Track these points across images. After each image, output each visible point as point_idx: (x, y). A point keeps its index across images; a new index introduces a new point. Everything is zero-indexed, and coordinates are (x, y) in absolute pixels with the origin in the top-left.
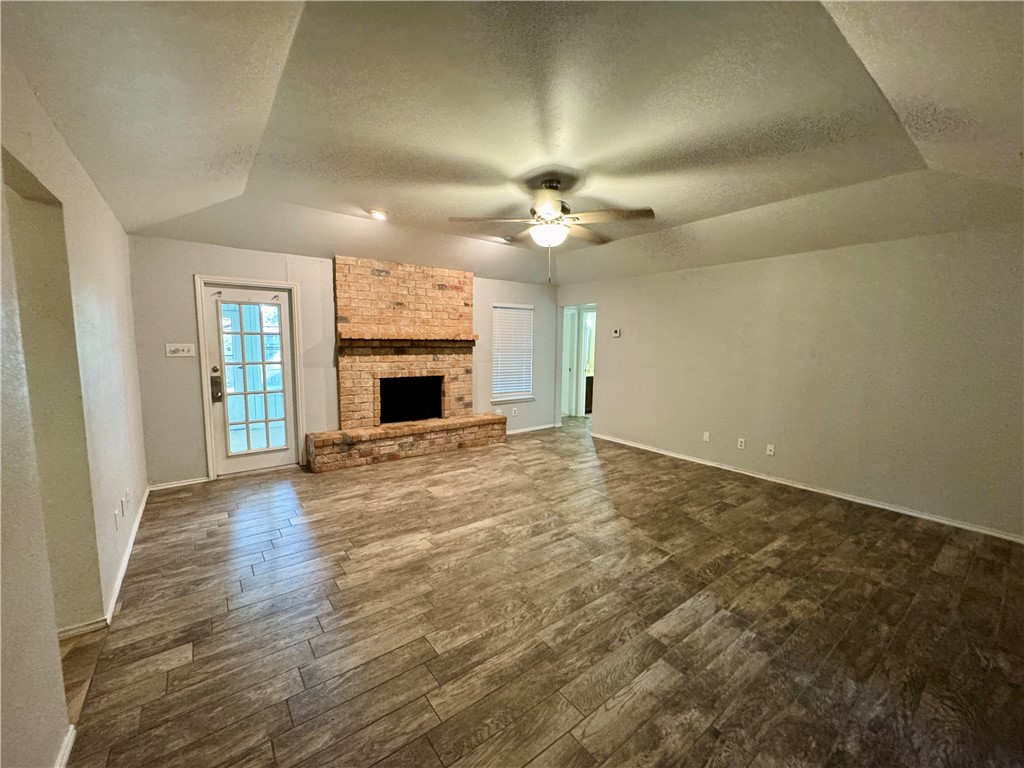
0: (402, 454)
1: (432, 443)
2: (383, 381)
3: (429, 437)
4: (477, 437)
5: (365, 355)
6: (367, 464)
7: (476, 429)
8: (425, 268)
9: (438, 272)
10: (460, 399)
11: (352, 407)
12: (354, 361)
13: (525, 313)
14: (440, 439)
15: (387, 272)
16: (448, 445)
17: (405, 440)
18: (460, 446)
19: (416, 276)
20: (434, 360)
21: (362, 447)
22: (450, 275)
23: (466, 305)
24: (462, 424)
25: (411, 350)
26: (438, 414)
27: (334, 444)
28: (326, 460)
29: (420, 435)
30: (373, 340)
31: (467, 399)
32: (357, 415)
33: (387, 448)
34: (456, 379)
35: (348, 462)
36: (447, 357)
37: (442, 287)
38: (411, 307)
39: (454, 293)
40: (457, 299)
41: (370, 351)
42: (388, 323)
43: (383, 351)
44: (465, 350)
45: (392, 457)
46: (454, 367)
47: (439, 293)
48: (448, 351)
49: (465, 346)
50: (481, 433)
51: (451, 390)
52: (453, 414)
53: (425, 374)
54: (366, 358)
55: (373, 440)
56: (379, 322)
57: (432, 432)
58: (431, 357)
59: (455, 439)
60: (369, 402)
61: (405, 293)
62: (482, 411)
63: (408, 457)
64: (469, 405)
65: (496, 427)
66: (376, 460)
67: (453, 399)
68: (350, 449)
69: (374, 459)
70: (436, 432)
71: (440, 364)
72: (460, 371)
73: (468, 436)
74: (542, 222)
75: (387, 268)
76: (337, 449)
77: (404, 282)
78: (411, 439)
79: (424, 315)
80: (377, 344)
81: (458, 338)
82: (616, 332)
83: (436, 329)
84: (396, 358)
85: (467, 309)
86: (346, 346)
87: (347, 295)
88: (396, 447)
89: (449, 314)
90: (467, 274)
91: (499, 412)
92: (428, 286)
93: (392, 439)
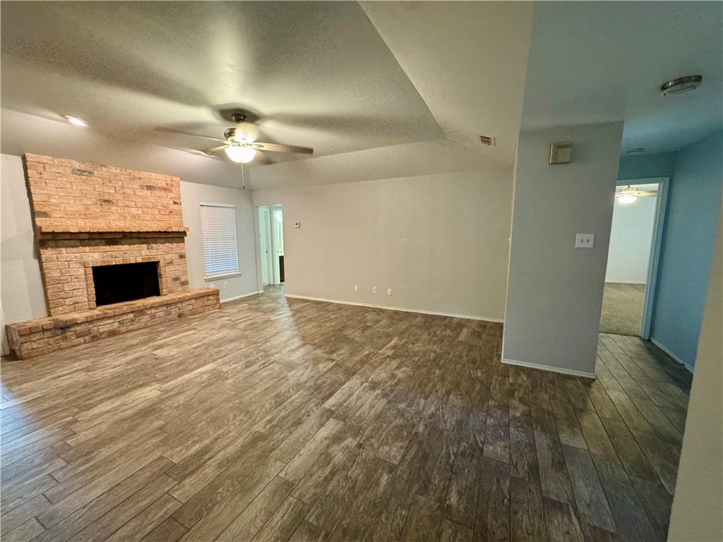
0: (123, 329)
1: (153, 316)
2: (95, 269)
3: (149, 312)
4: (195, 307)
5: (72, 247)
6: (85, 342)
7: (193, 301)
8: (132, 171)
9: (145, 175)
10: (176, 279)
11: (62, 294)
12: (61, 253)
13: (228, 210)
14: (161, 313)
15: (91, 173)
16: (169, 317)
17: (125, 317)
18: (180, 316)
19: (122, 177)
20: (148, 249)
21: (78, 328)
22: (160, 179)
23: (175, 203)
24: (180, 298)
25: (123, 241)
26: (157, 292)
27: (44, 330)
28: (35, 345)
29: (141, 312)
30: (80, 233)
31: (183, 279)
32: (68, 301)
33: (105, 327)
34: (171, 263)
35: (63, 344)
36: (161, 246)
37: (149, 188)
38: (120, 204)
39: (163, 193)
40: (166, 198)
41: (78, 243)
42: (97, 218)
43: (93, 243)
44: (177, 240)
45: (113, 333)
46: (168, 253)
47: (148, 193)
48: (161, 241)
49: (179, 236)
50: (198, 304)
51: (167, 274)
52: (171, 292)
53: (140, 260)
54: (74, 250)
55: (90, 321)
56: (86, 216)
57: (151, 308)
58: (145, 246)
59: (174, 311)
60: (84, 290)
61: (113, 191)
62: (197, 285)
63: (130, 331)
64: (185, 283)
65: (211, 298)
66: (95, 338)
67: (169, 280)
68: (64, 332)
69: (93, 337)
70: (156, 308)
71: (154, 252)
72: (173, 256)
73: (186, 307)
74: (235, 144)
75: (88, 169)
76: (48, 334)
77: (110, 182)
78: (132, 315)
79: (134, 211)
80: (86, 236)
81: (170, 230)
82: (296, 224)
83: (148, 223)
84: (108, 248)
85: (176, 207)
86: (45, 240)
87: (45, 192)
88: (116, 325)
89: (159, 210)
90: (174, 178)
91: (212, 286)
92: (135, 186)
93: (110, 318)
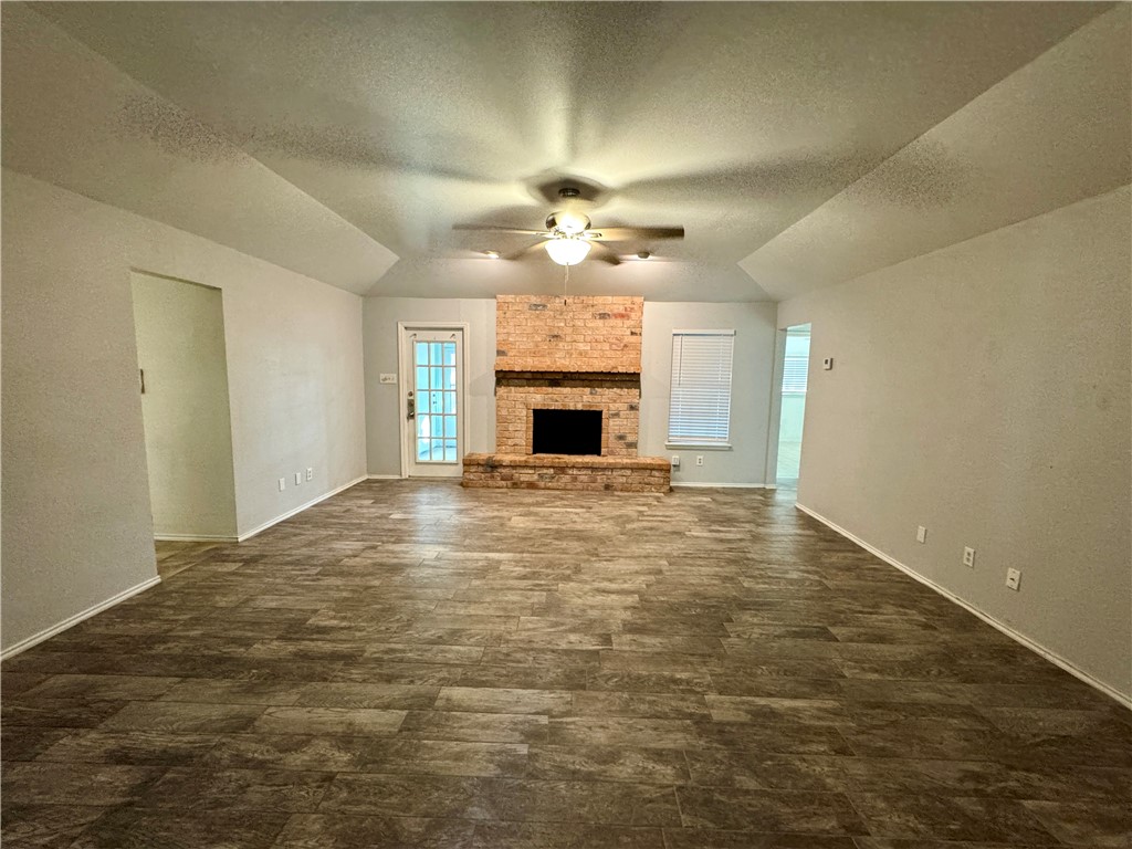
0: (542, 484)
1: (575, 479)
2: (536, 412)
3: (570, 472)
4: (630, 481)
5: (520, 386)
6: (507, 487)
7: (629, 472)
8: (585, 298)
9: (599, 300)
10: (621, 438)
11: (507, 434)
12: (510, 392)
14: (584, 476)
15: (544, 306)
16: (593, 485)
17: (545, 471)
18: (607, 487)
19: (574, 307)
20: (591, 393)
21: (504, 471)
22: (615, 303)
23: (632, 333)
24: (610, 464)
25: (566, 382)
26: (595, 449)
27: (479, 464)
28: (472, 477)
29: (562, 469)
30: (522, 372)
31: (630, 439)
32: (510, 442)
33: (526, 476)
34: (617, 415)
35: (491, 483)
36: (607, 391)
37: (603, 316)
38: (568, 339)
39: (619, 322)
40: (621, 328)
41: (525, 382)
42: (543, 356)
43: (537, 383)
44: (630, 384)
45: (532, 486)
46: (615, 401)
47: (600, 323)
48: (608, 384)
49: (631, 380)
50: (636, 477)
51: (610, 428)
52: (612, 453)
53: (580, 407)
54: (521, 389)
55: (514, 466)
56: (534, 354)
57: (573, 467)
58: (588, 390)
59: (601, 478)
60: (523, 433)
61: (562, 324)
62: (649, 452)
63: (549, 489)
64: (633, 445)
65: (656, 473)
66: (516, 485)
67: (612, 439)
68: (492, 471)
69: (514, 484)
70: (579, 469)
71: (598, 398)
72: (622, 407)
73: (618, 478)
74: (560, 236)
75: (543, 302)
76: (481, 469)
77: (561, 314)
78: (552, 471)
79: (582, 346)
80: (527, 376)
81: (615, 371)
82: (826, 362)
83: (595, 361)
84: (550, 389)
85: (633, 339)
86: (504, 378)
87: (505, 331)
88: (536, 477)
89: (611, 344)
90: (636, 299)
91: (674, 458)
92: (588, 315)
93: (534, 467)
